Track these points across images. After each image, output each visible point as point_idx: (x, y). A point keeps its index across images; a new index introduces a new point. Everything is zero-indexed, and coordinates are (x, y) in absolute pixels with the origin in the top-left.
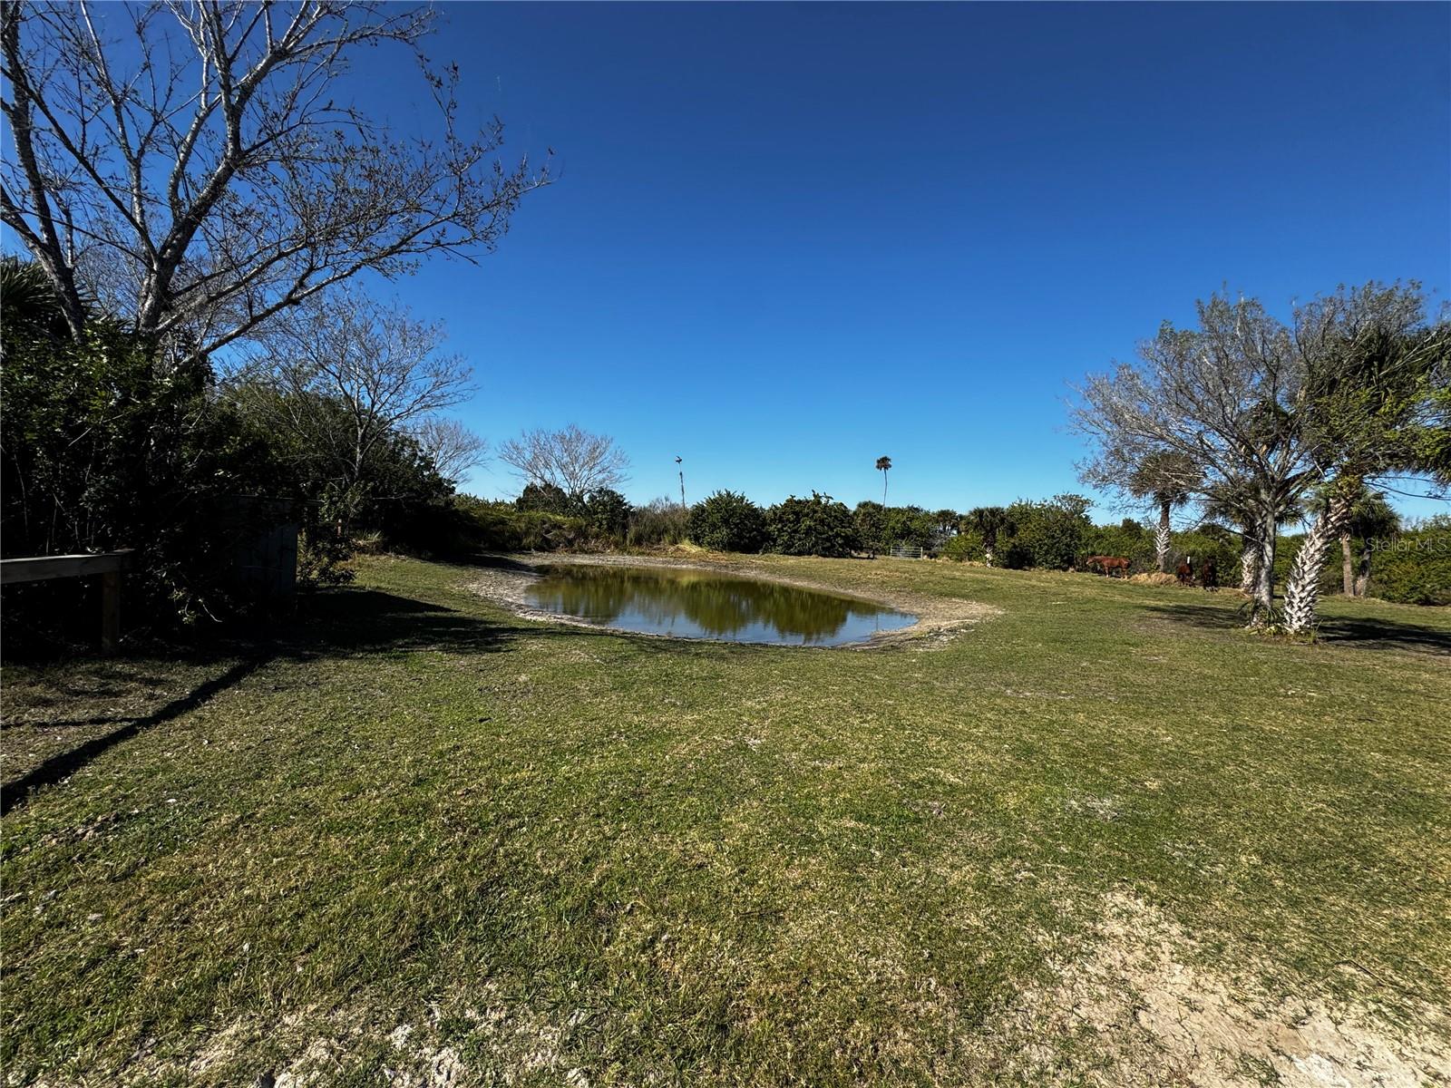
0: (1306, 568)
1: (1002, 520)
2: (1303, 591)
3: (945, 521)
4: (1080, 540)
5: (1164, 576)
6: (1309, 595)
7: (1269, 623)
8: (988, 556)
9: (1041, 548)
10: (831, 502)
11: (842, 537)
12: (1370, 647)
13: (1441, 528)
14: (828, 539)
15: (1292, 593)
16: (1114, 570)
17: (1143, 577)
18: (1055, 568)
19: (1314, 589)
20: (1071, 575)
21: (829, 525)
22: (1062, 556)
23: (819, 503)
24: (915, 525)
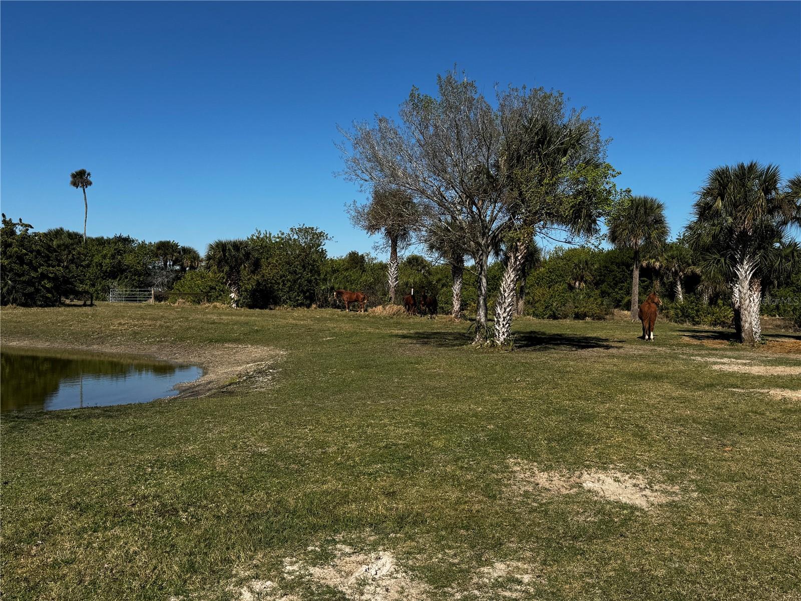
0: (506, 295)
1: (247, 255)
2: (505, 312)
3: (165, 255)
4: (319, 275)
5: (395, 307)
6: (508, 315)
7: (486, 339)
8: (233, 295)
9: (284, 285)
10: (30, 231)
11: (49, 279)
12: (539, 350)
13: (558, 257)
14: (30, 283)
15: (499, 314)
16: (354, 304)
17: (379, 309)
18: (298, 306)
19: (510, 310)
20: (315, 312)
21: (30, 264)
22: (304, 293)
23: (13, 233)
24: (129, 260)
